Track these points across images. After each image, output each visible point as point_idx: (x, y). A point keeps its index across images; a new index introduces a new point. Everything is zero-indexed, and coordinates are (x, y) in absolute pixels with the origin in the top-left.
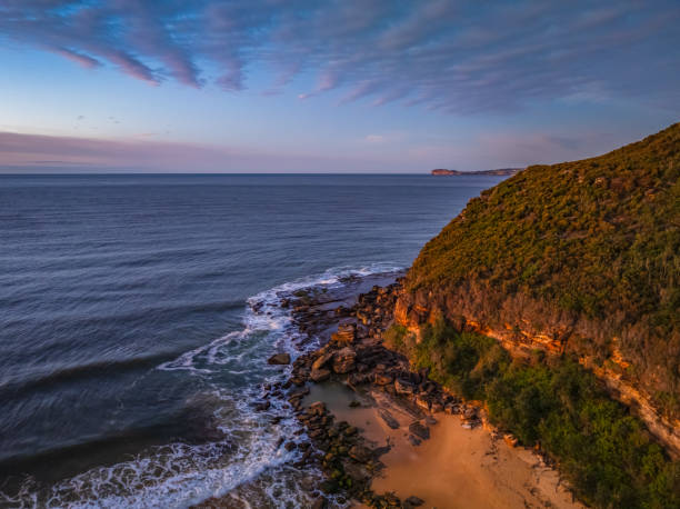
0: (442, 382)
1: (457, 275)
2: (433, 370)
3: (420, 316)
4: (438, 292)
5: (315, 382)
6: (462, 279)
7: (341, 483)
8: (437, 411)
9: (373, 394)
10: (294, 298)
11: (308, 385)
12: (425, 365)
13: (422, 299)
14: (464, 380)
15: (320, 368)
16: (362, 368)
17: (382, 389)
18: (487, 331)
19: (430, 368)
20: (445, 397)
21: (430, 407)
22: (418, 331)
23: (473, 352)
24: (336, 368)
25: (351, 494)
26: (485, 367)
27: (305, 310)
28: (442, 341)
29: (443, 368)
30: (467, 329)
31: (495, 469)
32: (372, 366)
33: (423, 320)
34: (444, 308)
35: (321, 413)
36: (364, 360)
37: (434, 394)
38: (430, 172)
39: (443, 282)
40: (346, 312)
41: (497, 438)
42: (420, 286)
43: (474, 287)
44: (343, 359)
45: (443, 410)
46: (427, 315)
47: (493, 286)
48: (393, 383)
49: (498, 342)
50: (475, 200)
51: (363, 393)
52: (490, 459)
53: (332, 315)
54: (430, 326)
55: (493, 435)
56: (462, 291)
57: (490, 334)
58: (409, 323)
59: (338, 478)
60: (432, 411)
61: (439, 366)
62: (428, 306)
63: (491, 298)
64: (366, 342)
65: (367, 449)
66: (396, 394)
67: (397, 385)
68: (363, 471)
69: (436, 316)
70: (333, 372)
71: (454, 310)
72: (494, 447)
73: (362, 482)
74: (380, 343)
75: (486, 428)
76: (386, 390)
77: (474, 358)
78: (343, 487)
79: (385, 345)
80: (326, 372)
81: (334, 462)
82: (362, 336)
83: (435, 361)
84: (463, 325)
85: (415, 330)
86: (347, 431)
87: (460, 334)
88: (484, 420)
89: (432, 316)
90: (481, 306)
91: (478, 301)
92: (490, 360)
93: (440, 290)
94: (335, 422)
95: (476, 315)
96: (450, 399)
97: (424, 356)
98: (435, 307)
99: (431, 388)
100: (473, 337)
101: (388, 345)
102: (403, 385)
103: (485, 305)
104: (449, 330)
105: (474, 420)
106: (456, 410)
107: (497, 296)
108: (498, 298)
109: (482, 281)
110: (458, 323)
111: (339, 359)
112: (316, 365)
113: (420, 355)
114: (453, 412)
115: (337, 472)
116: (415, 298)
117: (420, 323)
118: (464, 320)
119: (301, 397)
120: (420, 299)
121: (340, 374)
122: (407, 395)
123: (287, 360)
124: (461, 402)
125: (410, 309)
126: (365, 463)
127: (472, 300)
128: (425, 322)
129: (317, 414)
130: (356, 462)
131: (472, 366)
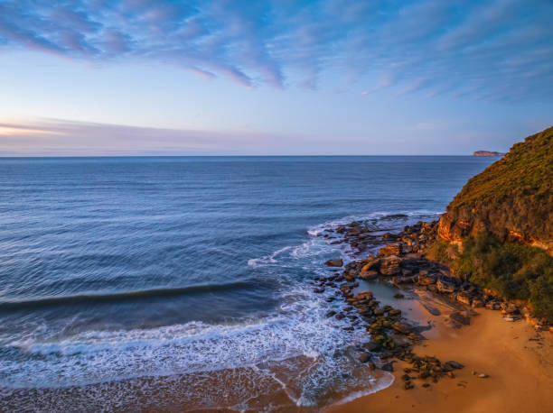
0: (484, 284)
1: (500, 194)
2: (474, 274)
3: (463, 230)
4: (480, 208)
5: (364, 279)
6: (506, 196)
7: (384, 344)
8: (477, 306)
9: (416, 291)
10: (347, 228)
11: (357, 280)
12: (467, 270)
13: (465, 215)
14: (507, 281)
15: (368, 270)
16: (405, 272)
17: (425, 287)
18: (531, 242)
19: (471, 274)
20: (485, 297)
21: (471, 303)
22: (460, 244)
23: (516, 260)
24: (383, 271)
25: (394, 354)
26: (527, 272)
27: (357, 235)
28: (484, 250)
29: (484, 272)
30: (510, 240)
31: (540, 351)
32: (415, 271)
33: (465, 233)
34: (487, 222)
35: (368, 298)
36: (408, 266)
37: (475, 293)
38: (472, 154)
39: (486, 200)
40: (393, 238)
41: (541, 329)
42: (463, 204)
43: (518, 202)
44: (389, 264)
45: (484, 306)
46: (470, 229)
47: (538, 200)
48: (435, 283)
49: (544, 251)
50: (519, 145)
51: (406, 289)
52: (534, 344)
53: (381, 239)
54: (472, 238)
55: (537, 326)
56: (505, 206)
57: (535, 244)
58: (451, 237)
59: (382, 341)
60: (473, 306)
61: (480, 270)
62: (471, 221)
63: (535, 210)
64: (410, 256)
65: (409, 325)
66: (438, 292)
67: (440, 285)
68: (405, 340)
69: (479, 228)
70: (380, 273)
71: (497, 224)
72: (538, 336)
73: (403, 347)
74: (422, 256)
75: (529, 322)
76: (428, 289)
77: (517, 265)
78: (385, 348)
79: (427, 257)
80: (373, 273)
81: (378, 330)
82: (407, 251)
83: (477, 267)
84: (506, 237)
85: (458, 242)
86: (391, 312)
87: (502, 244)
88: (526, 315)
89: (475, 229)
90: (525, 218)
91: (522, 213)
92: (534, 266)
93: (483, 207)
94: (380, 305)
95: (519, 226)
96: (491, 298)
97: (466, 263)
98: (477, 221)
99: (472, 288)
100: (516, 246)
101: (431, 257)
102: (445, 284)
103: (530, 216)
104: (492, 240)
105: (517, 314)
106: (498, 306)
107: (542, 208)
108: (543, 209)
109: (526, 197)
110: (501, 234)
111: (386, 264)
112: (365, 268)
113: (461, 264)
114: (494, 309)
115: (381, 337)
116: (458, 214)
117: (462, 236)
118: (507, 231)
119: (351, 288)
120: (463, 214)
121: (386, 276)
122: (449, 293)
123: (340, 263)
124: (503, 301)
125: (453, 224)
126: (407, 335)
127: (515, 213)
128: (467, 235)
129: (365, 298)
130: (399, 333)
131: (514, 271)
